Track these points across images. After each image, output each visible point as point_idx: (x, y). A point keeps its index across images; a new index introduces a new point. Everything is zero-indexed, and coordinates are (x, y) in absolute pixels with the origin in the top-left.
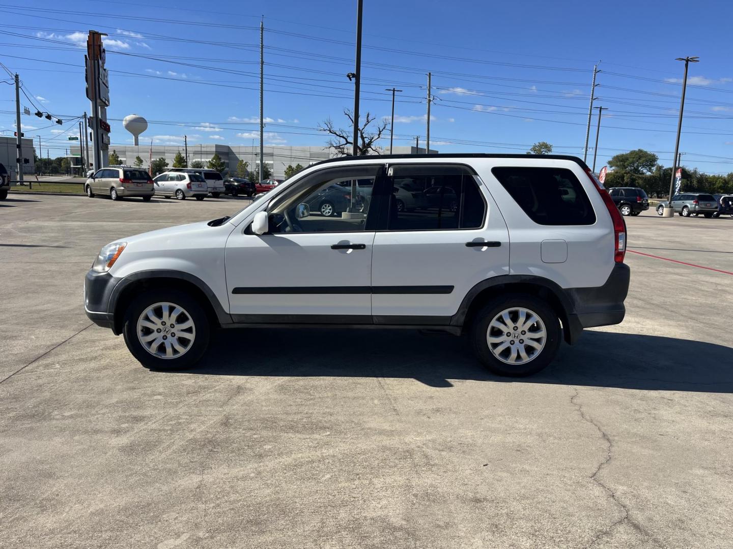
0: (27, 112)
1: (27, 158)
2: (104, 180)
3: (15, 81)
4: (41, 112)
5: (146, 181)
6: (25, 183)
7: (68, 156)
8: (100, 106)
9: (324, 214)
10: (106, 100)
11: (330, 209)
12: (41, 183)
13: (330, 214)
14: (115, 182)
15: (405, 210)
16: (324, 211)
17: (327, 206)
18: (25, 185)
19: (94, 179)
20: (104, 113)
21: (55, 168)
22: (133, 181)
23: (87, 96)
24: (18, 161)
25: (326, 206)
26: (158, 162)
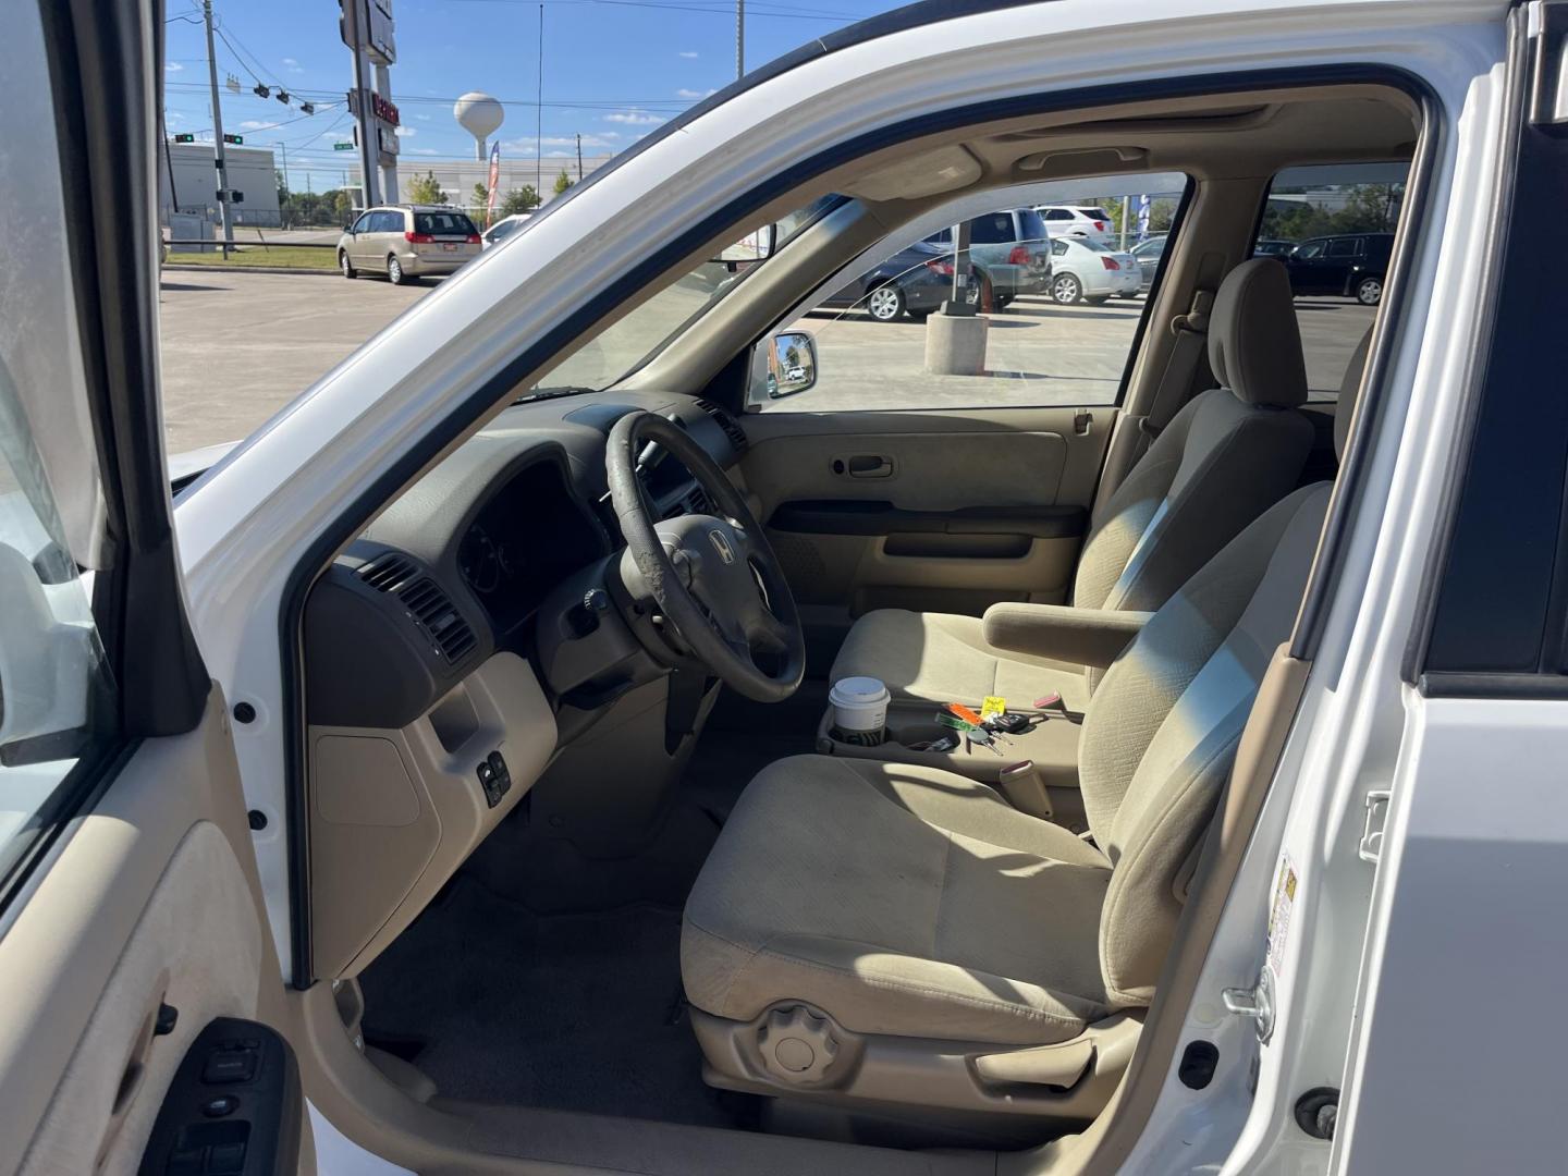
0: (234, 86)
1: (239, 191)
2: (374, 235)
3: (205, 16)
4: (266, 86)
5: (463, 238)
6: (237, 247)
7: (347, 187)
8: (374, 63)
9: (877, 314)
10: (386, 48)
11: (893, 303)
12: (269, 247)
13: (892, 314)
14: (396, 241)
15: (1083, 300)
16: (877, 308)
17: (886, 293)
18: (239, 251)
19: (354, 234)
20: (384, 80)
21: (324, 213)
22: (437, 238)
23: (344, 40)
24: (220, 196)
25: (882, 294)
26: (518, 196)
